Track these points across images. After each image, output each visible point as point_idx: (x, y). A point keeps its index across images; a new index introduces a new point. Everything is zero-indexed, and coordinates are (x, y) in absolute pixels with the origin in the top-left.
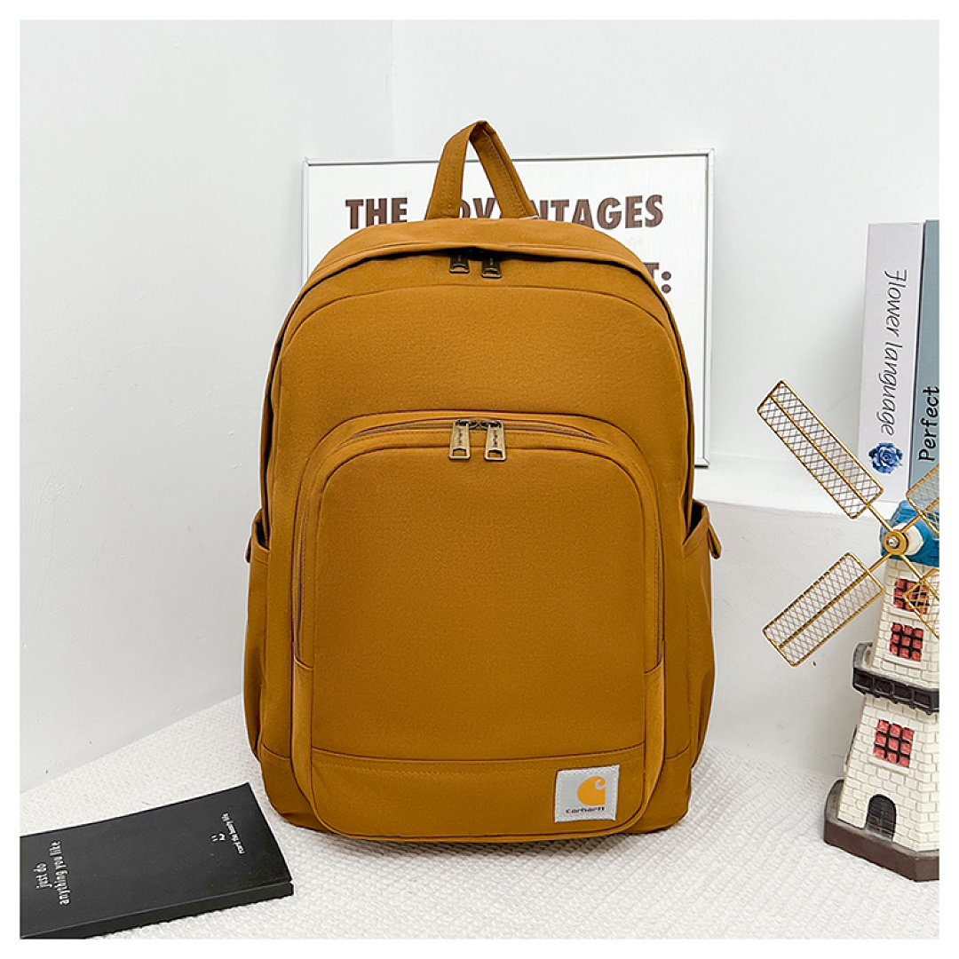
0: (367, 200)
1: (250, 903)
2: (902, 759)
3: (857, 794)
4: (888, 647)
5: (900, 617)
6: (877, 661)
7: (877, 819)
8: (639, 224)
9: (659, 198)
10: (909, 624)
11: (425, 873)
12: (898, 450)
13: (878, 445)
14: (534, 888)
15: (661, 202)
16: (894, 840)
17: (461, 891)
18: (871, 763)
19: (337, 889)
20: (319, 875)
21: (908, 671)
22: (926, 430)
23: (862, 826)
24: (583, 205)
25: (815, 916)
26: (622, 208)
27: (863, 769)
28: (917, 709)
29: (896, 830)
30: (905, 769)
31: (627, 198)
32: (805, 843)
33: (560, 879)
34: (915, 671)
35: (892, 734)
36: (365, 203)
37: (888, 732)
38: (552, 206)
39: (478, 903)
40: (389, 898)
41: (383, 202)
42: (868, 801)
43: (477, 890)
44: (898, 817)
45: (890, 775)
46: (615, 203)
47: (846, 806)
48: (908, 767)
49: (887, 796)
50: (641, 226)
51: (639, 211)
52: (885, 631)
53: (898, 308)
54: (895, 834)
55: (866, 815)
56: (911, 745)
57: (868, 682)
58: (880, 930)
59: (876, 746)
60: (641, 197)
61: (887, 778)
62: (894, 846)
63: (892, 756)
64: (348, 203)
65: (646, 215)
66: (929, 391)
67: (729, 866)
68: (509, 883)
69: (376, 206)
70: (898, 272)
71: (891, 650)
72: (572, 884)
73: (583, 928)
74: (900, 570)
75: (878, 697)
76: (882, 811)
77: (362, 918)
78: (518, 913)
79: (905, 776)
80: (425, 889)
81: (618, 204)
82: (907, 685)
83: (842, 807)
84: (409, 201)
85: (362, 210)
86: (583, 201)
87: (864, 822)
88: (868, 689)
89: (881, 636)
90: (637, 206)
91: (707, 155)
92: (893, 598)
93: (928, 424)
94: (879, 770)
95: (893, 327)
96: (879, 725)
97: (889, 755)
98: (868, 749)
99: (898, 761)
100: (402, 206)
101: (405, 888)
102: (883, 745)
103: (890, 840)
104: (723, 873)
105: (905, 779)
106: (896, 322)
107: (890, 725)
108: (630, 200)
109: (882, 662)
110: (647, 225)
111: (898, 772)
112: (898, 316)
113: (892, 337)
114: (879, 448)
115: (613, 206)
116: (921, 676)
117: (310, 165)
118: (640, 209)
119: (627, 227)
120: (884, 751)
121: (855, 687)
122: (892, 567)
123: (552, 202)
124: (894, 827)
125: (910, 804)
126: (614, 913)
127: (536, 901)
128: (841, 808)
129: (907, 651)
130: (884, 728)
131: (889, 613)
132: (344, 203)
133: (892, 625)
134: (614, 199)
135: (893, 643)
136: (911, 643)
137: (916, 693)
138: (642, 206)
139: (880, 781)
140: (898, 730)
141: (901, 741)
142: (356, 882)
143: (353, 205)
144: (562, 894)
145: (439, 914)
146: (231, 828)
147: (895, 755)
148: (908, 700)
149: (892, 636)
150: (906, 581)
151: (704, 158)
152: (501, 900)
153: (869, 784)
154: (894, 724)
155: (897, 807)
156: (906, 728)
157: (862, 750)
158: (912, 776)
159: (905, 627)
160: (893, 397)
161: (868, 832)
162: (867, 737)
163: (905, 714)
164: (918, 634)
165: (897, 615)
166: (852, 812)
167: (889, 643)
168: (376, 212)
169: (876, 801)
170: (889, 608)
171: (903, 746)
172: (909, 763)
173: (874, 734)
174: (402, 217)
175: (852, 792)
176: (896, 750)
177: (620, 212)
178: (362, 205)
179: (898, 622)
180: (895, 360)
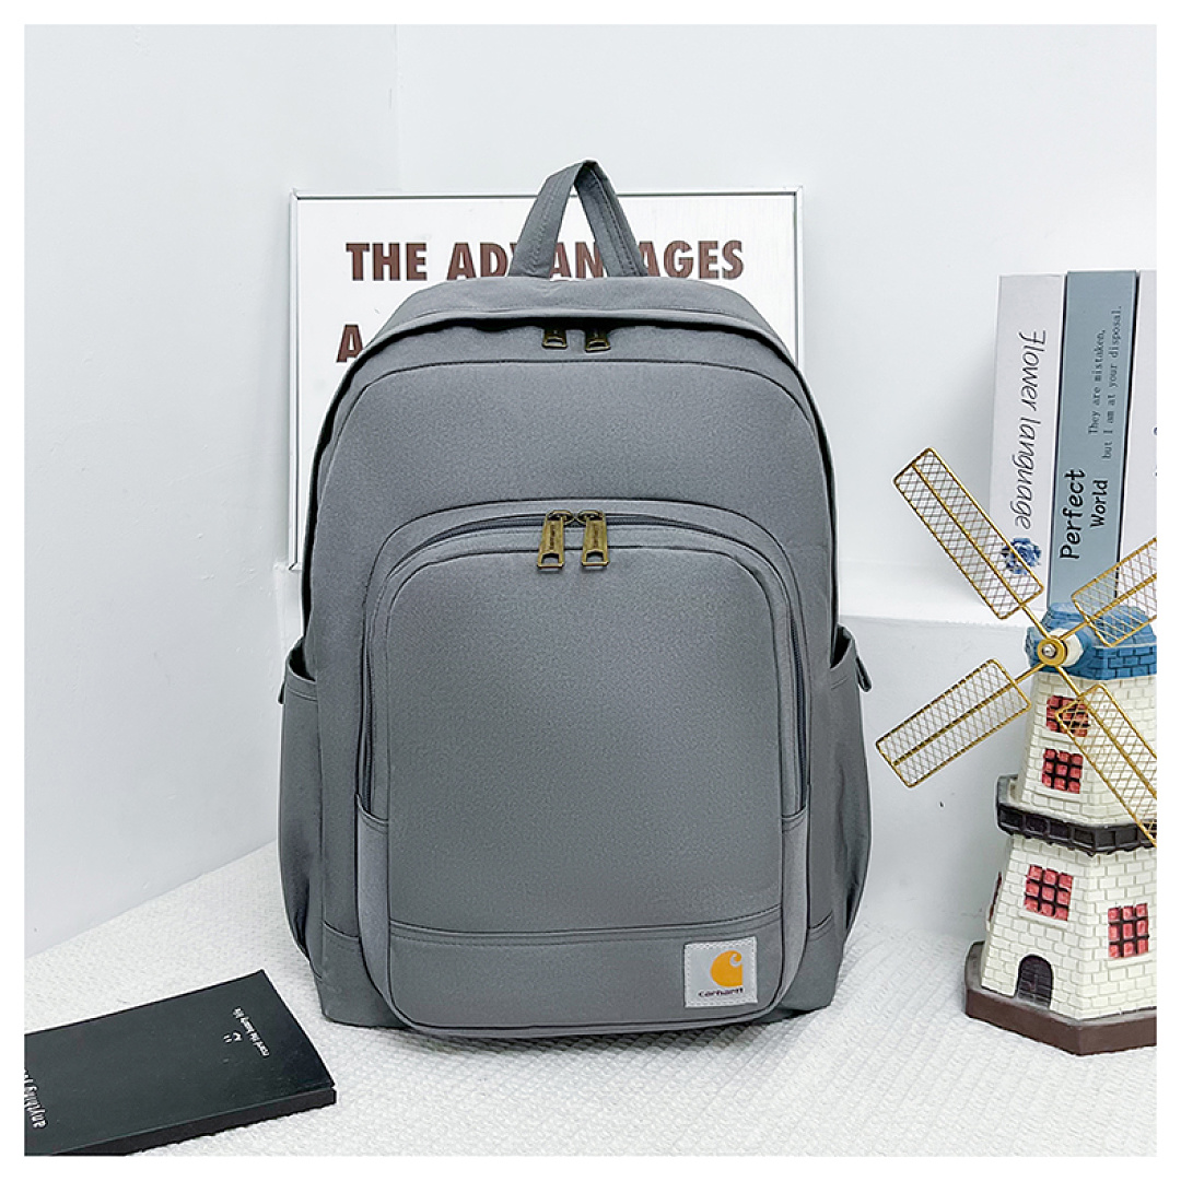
0: (374, 245)
1: (281, 1116)
2: (1058, 910)
3: (1005, 956)
4: (1040, 778)
5: (1054, 741)
6: (1027, 795)
7: (1030, 984)
8: (714, 274)
9: (738, 245)
10: (1066, 749)
11: (497, 1071)
12: (1035, 547)
13: (1011, 541)
14: (633, 1083)
15: (740, 249)
16: (1051, 1008)
17: (545, 1089)
18: (1022, 918)
19: (390, 1094)
20: (365, 1078)
21: (1064, 806)
22: (1069, 522)
23: (1012, 994)
24: (646, 248)
25: (968, 1101)
26: (694, 253)
27: (1012, 925)
28: (1077, 851)
29: (1053, 996)
30: (1065, 922)
31: (700, 243)
32: (945, 1021)
33: (663, 1072)
34: (1073, 805)
35: (1046, 882)
36: (371, 247)
37: (1042, 879)
39: (568, 1103)
40: (458, 1102)
41: (395, 247)
42: (1018, 964)
43: (565, 1088)
44: (1055, 980)
45: (1046, 932)
46: (686, 247)
47: (992, 971)
48: (1066, 920)
49: (1041, 956)
50: (717, 277)
51: (714, 260)
52: (1036, 759)
53: (1034, 377)
54: (1052, 1001)
55: (1015, 980)
56: (1070, 894)
57: (1016, 821)
58: (1046, 1112)
59: (1027, 896)
60: (716, 243)
61: (1042, 935)
62: (1052, 1016)
63: (1046, 909)
64: (349, 247)
65: (722, 264)
66: (1073, 476)
67: (859, 1049)
68: (602, 1078)
69: (386, 253)
70: (1035, 334)
71: (1043, 781)
72: (677, 1076)
73: (696, 1127)
74: (1053, 686)
75: (1028, 837)
76: (1035, 974)
77: (427, 1126)
78: (617, 1112)
79: (1063, 930)
80: (501, 1089)
81: (689, 248)
82: (1065, 821)
83: (987, 972)
84: (428, 247)
85: (368, 257)
86: (646, 243)
87: (1014, 989)
88: (1017, 828)
89: (1031, 765)
90: (712, 253)
91: (795, 194)
92: (1045, 720)
93: (1071, 515)
94: (1032, 925)
95: (1030, 399)
96: (1030, 871)
97: (1044, 906)
98: (1017, 901)
99: (1054, 913)
100: (420, 254)
101: (475, 1090)
102: (1036, 896)
103: (1046, 1008)
104: (852, 1057)
105: (1063, 935)
106: (1033, 394)
107: (1044, 871)
108: (703, 245)
109: (1032, 797)
110: (724, 276)
111: (1054, 927)
112: (1035, 386)
113: (1028, 412)
115: (684, 252)
116: (1080, 810)
117: (299, 199)
118: (716, 257)
119: (701, 276)
120: (1036, 902)
121: (1000, 825)
122: (1044, 683)
124: (1051, 993)
125: (1069, 963)
126: (731, 1108)
127: (637, 1098)
128: (986, 974)
129: (1064, 782)
130: (1036, 875)
131: (1040, 737)
132: (345, 247)
133: (1044, 751)
134: (684, 243)
135: (1046, 773)
136: (1067, 772)
137: (1076, 830)
138: (718, 253)
139: (1033, 938)
140: (1054, 876)
141: (1057, 889)
142: (412, 1085)
143: (356, 250)
144: (667, 1087)
145: (522, 1118)
146: (248, 1025)
147: (1051, 907)
148: (1066, 840)
149: (1045, 764)
150: (1061, 698)
151: (791, 197)
152: (595, 1098)
153: (1019, 943)
154: (1049, 870)
155: (1053, 968)
156: (1063, 874)
157: (1009, 902)
158: (1071, 930)
159: (1061, 752)
160: (1029, 483)
161: (1019, 1001)
162: (1015, 887)
163: (1062, 857)
164: (1076, 762)
165: (1050, 739)
166: (1000, 977)
167: (1041, 773)
168: (386, 260)
169: (1028, 962)
170: (1040, 731)
171: (1060, 895)
172: (1067, 915)
173: (1024, 883)
174: (420, 268)
175: (999, 954)
176: (1051, 900)
177: (692, 259)
178: (368, 250)
179: (1052, 747)
180: (1033, 438)
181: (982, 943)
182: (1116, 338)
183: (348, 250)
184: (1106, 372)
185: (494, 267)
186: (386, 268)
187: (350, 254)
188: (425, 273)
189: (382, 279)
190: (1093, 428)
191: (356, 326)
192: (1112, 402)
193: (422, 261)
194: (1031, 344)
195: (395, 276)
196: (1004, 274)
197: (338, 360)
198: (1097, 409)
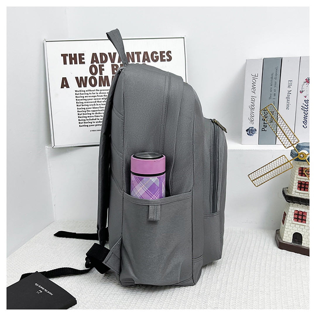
0: (69, 54)
2: (303, 221)
3: (289, 233)
4: (297, 188)
5: (301, 179)
6: (293, 193)
7: (296, 240)
8: (165, 60)
9: (170, 52)
10: (304, 180)
13: (249, 128)
15: (171, 53)
18: (293, 223)
21: (304, 195)
22: (264, 122)
23: (291, 242)
24: (146, 53)
26: (159, 55)
27: (290, 225)
31: (160, 52)
34: (306, 194)
35: (299, 214)
38: (136, 54)
41: (75, 55)
42: (293, 234)
44: (303, 238)
46: (156, 53)
48: (305, 223)
49: (299, 232)
51: (164, 56)
52: (296, 183)
53: (255, 85)
54: (302, 244)
55: (292, 239)
56: (306, 217)
57: (291, 199)
59: (294, 218)
61: (299, 227)
62: (302, 247)
63: (300, 221)
64: (62, 55)
65: (166, 58)
66: (265, 110)
69: (73, 57)
70: (255, 74)
71: (298, 189)
74: (300, 165)
75: (294, 203)
76: (298, 237)
79: (305, 226)
81: (157, 53)
82: (305, 199)
83: (284, 237)
84: (85, 55)
85: (68, 58)
86: (146, 52)
89: (294, 185)
90: (163, 54)
91: (184, 38)
92: (298, 173)
93: (264, 120)
94: (296, 225)
95: (254, 91)
96: (295, 212)
97: (299, 220)
98: (292, 219)
99: (302, 222)
100: (83, 57)
102: (297, 218)
103: (300, 245)
105: (305, 227)
106: (254, 90)
107: (298, 211)
109: (295, 193)
110: (167, 61)
111: (302, 225)
112: (255, 88)
113: (253, 94)
114: (249, 129)
117: (46, 42)
119: (161, 61)
121: (287, 201)
122: (298, 164)
123: (135, 52)
125: (307, 234)
128: (284, 238)
129: (304, 189)
130: (296, 212)
131: (297, 178)
133: (298, 181)
135: (299, 187)
136: (305, 186)
138: (165, 54)
139: (296, 228)
140: (301, 213)
141: (302, 216)
143: (64, 56)
147: (301, 220)
148: (305, 203)
149: (298, 185)
150: (302, 168)
151: (183, 39)
153: (293, 230)
154: (300, 211)
155: (302, 235)
156: (304, 212)
157: (289, 219)
158: (307, 226)
159: (303, 181)
160: (253, 113)
161: (293, 244)
162: (290, 216)
163: (298, 207)
164: (307, 183)
165: (300, 178)
166: (288, 238)
167: (297, 187)
168: (73, 59)
169: (295, 234)
170: (297, 176)
171: (303, 217)
172: (306, 222)
173: (293, 215)
174: (83, 61)
175: (287, 233)
176: (301, 218)
177: (158, 56)
178: (68, 56)
179: (300, 180)
180: (254, 101)
181: (279, 229)
182: (276, 75)
183: (62, 56)
184: (274, 83)
185: (104, 59)
186: (73, 61)
187: (63, 57)
188: (84, 62)
189: (72, 64)
190: (270, 98)
191: (66, 78)
192: (275, 91)
193: (83, 59)
194: (254, 77)
195: (76, 63)
196: (247, 59)
197: (61, 88)
198: (271, 93)
